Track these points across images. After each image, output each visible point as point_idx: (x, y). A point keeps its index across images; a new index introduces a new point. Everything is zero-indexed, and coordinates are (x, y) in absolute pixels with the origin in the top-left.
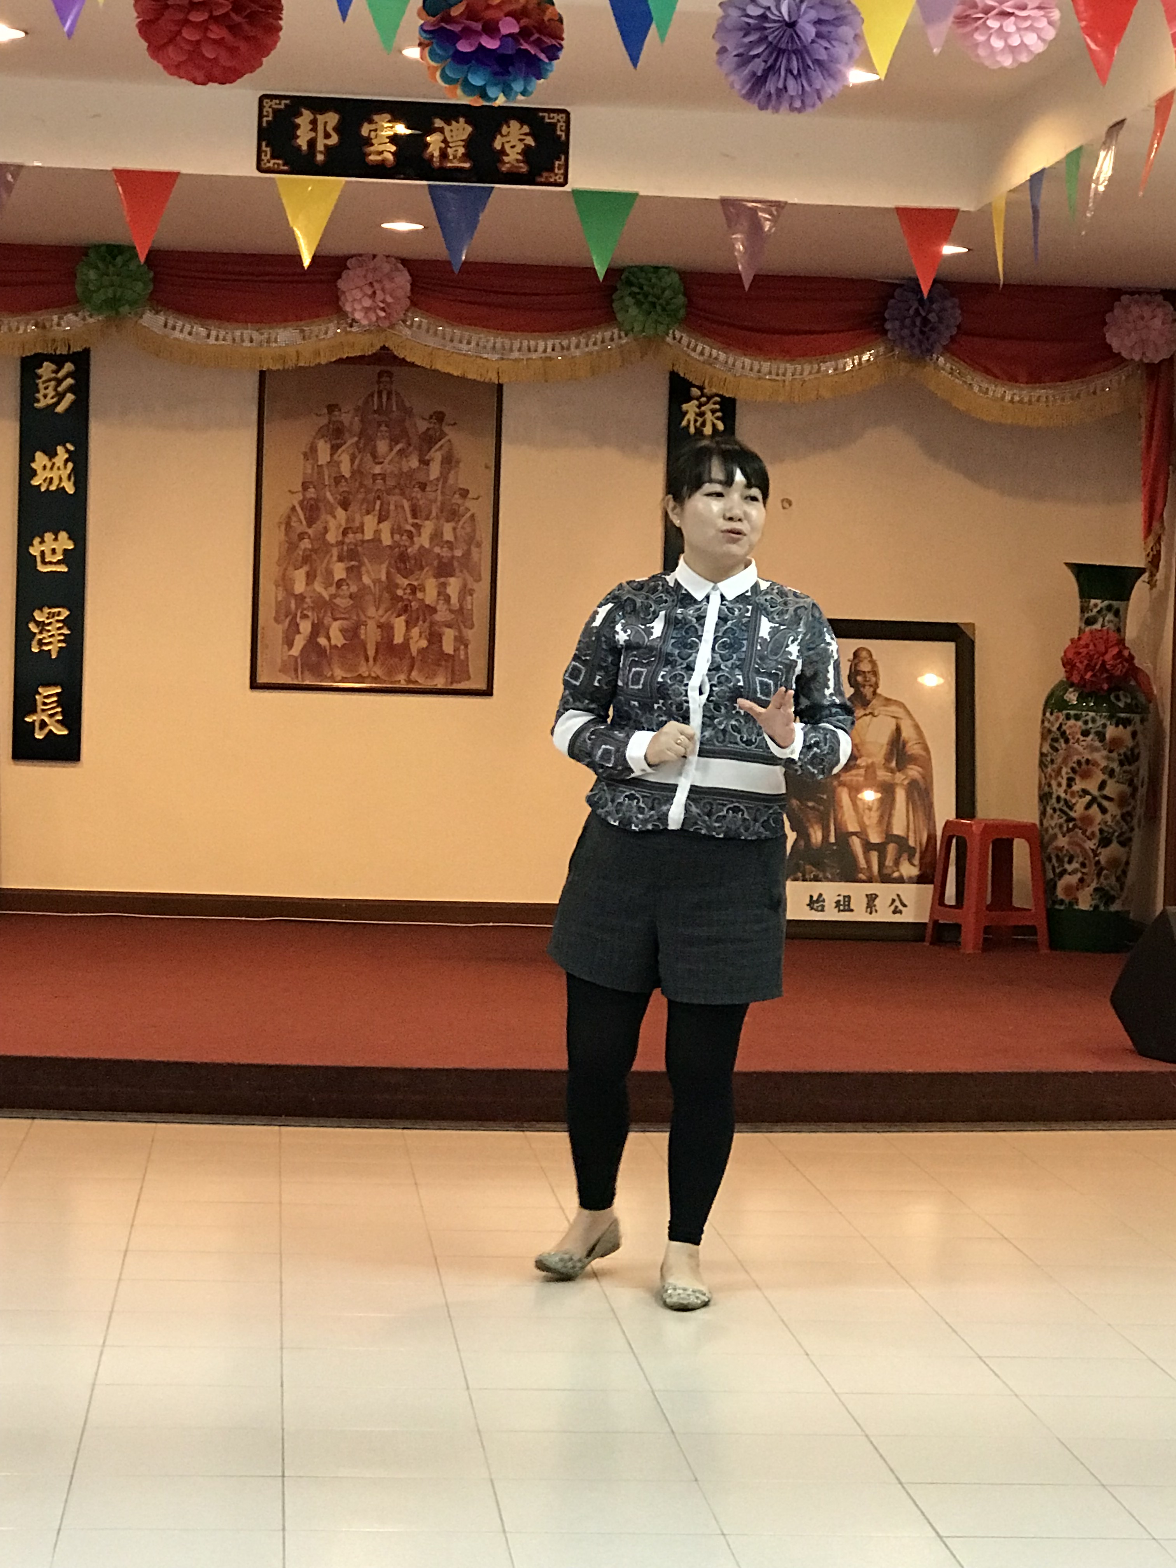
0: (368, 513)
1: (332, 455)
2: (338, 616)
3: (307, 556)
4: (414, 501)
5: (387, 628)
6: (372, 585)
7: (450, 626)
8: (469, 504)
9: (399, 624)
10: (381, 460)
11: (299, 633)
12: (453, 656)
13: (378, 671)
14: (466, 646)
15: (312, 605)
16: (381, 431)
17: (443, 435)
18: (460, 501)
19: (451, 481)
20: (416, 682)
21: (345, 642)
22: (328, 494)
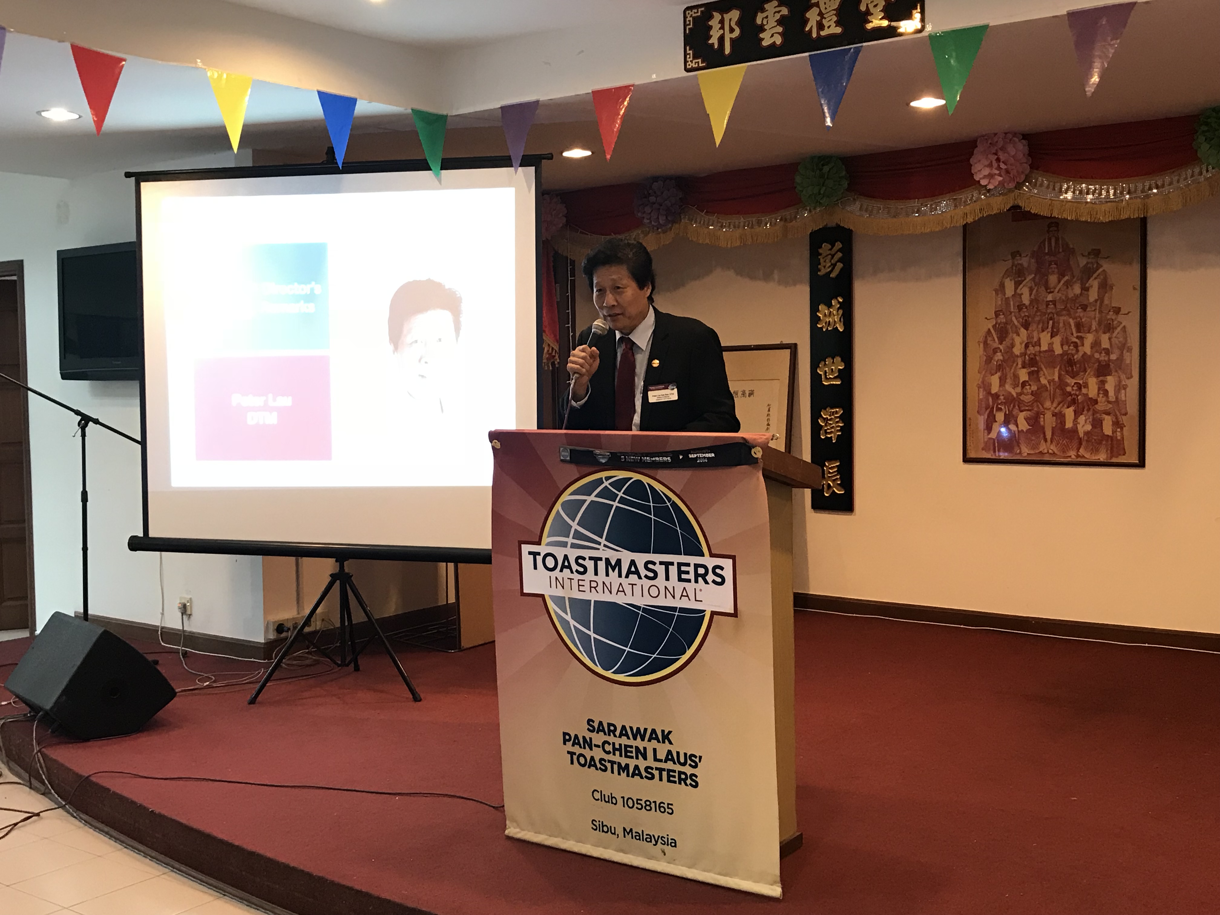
0: (1043, 331)
1: (1016, 289)
2: (1023, 409)
3: (1000, 365)
4: (1079, 319)
5: (1060, 417)
6: (1048, 386)
7: (1108, 414)
8: (1120, 318)
9: (1069, 413)
10: (1052, 290)
11: (996, 422)
12: (1111, 438)
13: (1053, 448)
14: (1122, 429)
15: (1004, 401)
16: (1052, 268)
17: (1099, 266)
18: (1113, 318)
19: (1106, 302)
20: (1083, 457)
21: (1029, 427)
22: (1014, 319)
